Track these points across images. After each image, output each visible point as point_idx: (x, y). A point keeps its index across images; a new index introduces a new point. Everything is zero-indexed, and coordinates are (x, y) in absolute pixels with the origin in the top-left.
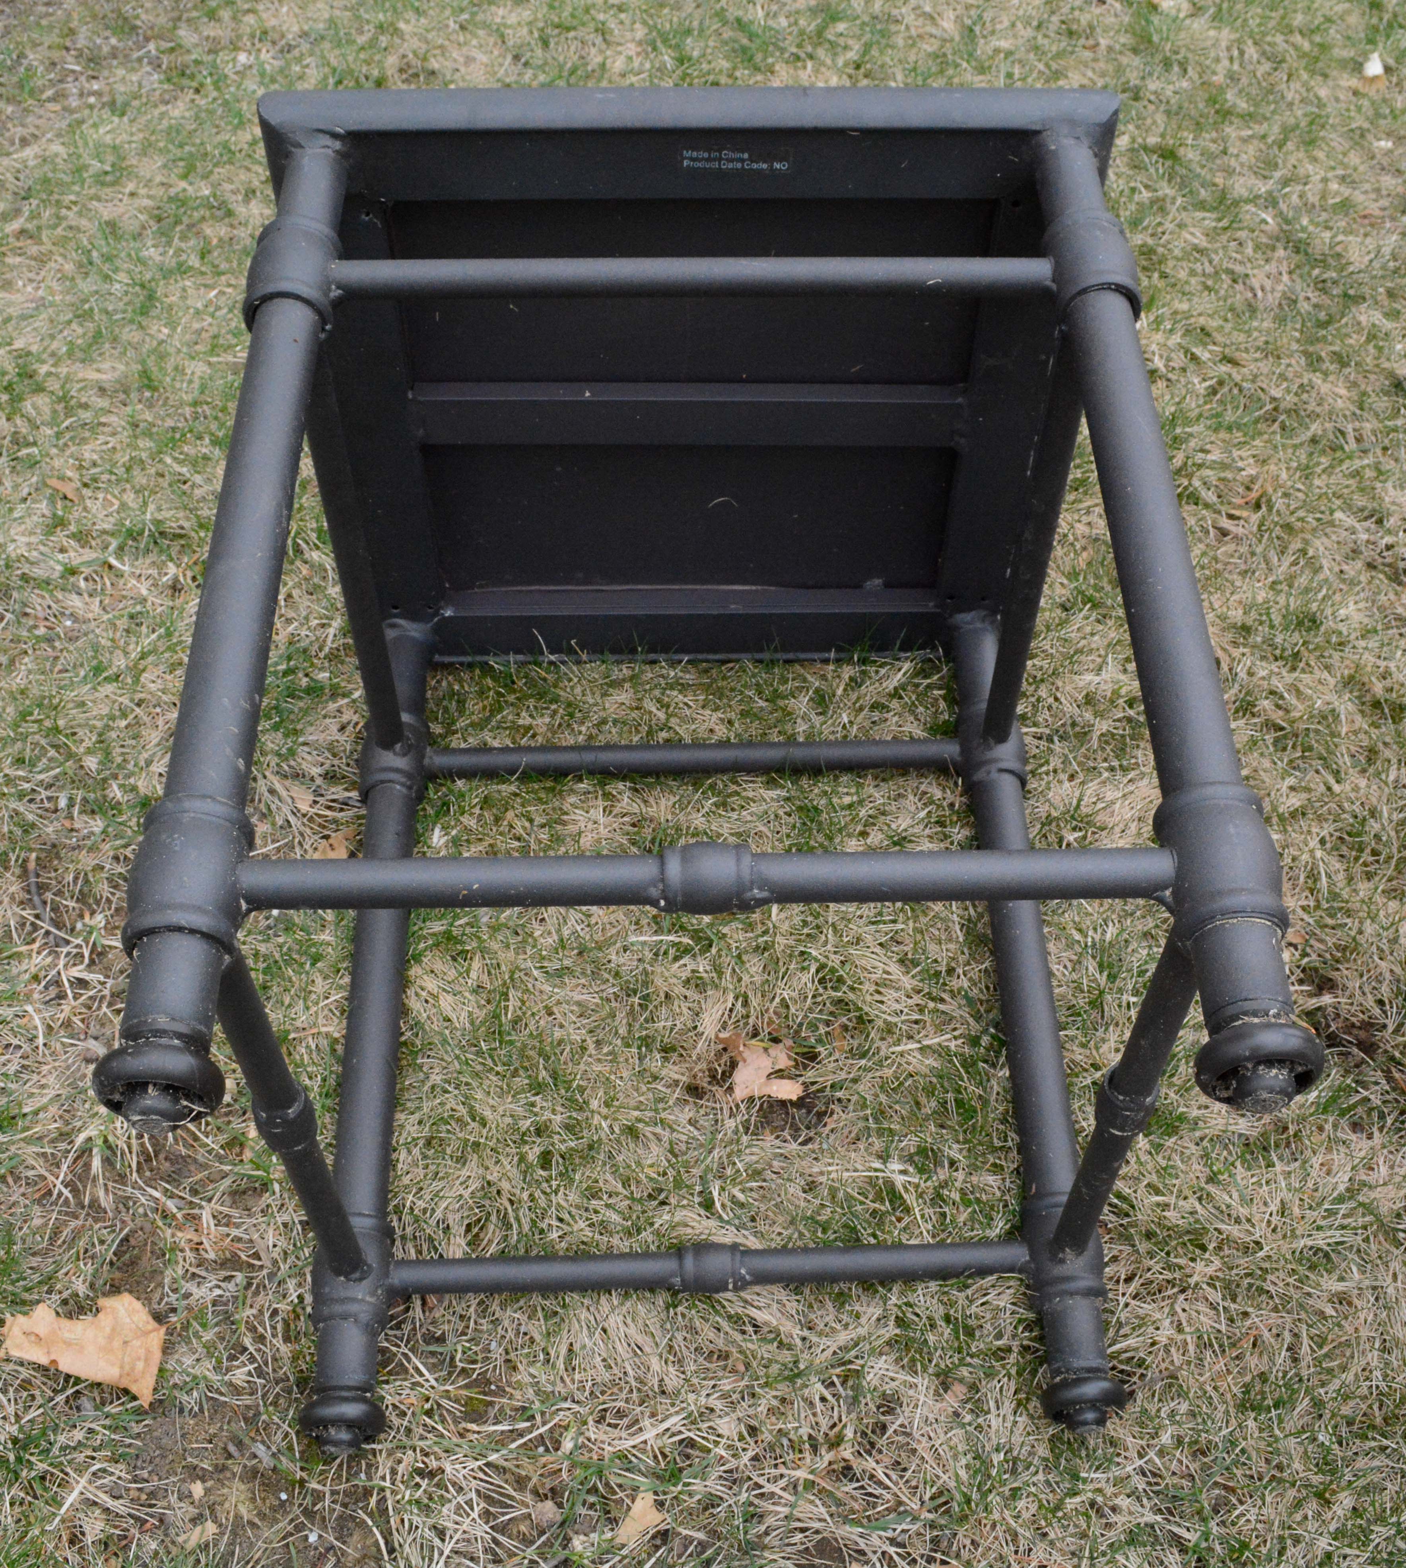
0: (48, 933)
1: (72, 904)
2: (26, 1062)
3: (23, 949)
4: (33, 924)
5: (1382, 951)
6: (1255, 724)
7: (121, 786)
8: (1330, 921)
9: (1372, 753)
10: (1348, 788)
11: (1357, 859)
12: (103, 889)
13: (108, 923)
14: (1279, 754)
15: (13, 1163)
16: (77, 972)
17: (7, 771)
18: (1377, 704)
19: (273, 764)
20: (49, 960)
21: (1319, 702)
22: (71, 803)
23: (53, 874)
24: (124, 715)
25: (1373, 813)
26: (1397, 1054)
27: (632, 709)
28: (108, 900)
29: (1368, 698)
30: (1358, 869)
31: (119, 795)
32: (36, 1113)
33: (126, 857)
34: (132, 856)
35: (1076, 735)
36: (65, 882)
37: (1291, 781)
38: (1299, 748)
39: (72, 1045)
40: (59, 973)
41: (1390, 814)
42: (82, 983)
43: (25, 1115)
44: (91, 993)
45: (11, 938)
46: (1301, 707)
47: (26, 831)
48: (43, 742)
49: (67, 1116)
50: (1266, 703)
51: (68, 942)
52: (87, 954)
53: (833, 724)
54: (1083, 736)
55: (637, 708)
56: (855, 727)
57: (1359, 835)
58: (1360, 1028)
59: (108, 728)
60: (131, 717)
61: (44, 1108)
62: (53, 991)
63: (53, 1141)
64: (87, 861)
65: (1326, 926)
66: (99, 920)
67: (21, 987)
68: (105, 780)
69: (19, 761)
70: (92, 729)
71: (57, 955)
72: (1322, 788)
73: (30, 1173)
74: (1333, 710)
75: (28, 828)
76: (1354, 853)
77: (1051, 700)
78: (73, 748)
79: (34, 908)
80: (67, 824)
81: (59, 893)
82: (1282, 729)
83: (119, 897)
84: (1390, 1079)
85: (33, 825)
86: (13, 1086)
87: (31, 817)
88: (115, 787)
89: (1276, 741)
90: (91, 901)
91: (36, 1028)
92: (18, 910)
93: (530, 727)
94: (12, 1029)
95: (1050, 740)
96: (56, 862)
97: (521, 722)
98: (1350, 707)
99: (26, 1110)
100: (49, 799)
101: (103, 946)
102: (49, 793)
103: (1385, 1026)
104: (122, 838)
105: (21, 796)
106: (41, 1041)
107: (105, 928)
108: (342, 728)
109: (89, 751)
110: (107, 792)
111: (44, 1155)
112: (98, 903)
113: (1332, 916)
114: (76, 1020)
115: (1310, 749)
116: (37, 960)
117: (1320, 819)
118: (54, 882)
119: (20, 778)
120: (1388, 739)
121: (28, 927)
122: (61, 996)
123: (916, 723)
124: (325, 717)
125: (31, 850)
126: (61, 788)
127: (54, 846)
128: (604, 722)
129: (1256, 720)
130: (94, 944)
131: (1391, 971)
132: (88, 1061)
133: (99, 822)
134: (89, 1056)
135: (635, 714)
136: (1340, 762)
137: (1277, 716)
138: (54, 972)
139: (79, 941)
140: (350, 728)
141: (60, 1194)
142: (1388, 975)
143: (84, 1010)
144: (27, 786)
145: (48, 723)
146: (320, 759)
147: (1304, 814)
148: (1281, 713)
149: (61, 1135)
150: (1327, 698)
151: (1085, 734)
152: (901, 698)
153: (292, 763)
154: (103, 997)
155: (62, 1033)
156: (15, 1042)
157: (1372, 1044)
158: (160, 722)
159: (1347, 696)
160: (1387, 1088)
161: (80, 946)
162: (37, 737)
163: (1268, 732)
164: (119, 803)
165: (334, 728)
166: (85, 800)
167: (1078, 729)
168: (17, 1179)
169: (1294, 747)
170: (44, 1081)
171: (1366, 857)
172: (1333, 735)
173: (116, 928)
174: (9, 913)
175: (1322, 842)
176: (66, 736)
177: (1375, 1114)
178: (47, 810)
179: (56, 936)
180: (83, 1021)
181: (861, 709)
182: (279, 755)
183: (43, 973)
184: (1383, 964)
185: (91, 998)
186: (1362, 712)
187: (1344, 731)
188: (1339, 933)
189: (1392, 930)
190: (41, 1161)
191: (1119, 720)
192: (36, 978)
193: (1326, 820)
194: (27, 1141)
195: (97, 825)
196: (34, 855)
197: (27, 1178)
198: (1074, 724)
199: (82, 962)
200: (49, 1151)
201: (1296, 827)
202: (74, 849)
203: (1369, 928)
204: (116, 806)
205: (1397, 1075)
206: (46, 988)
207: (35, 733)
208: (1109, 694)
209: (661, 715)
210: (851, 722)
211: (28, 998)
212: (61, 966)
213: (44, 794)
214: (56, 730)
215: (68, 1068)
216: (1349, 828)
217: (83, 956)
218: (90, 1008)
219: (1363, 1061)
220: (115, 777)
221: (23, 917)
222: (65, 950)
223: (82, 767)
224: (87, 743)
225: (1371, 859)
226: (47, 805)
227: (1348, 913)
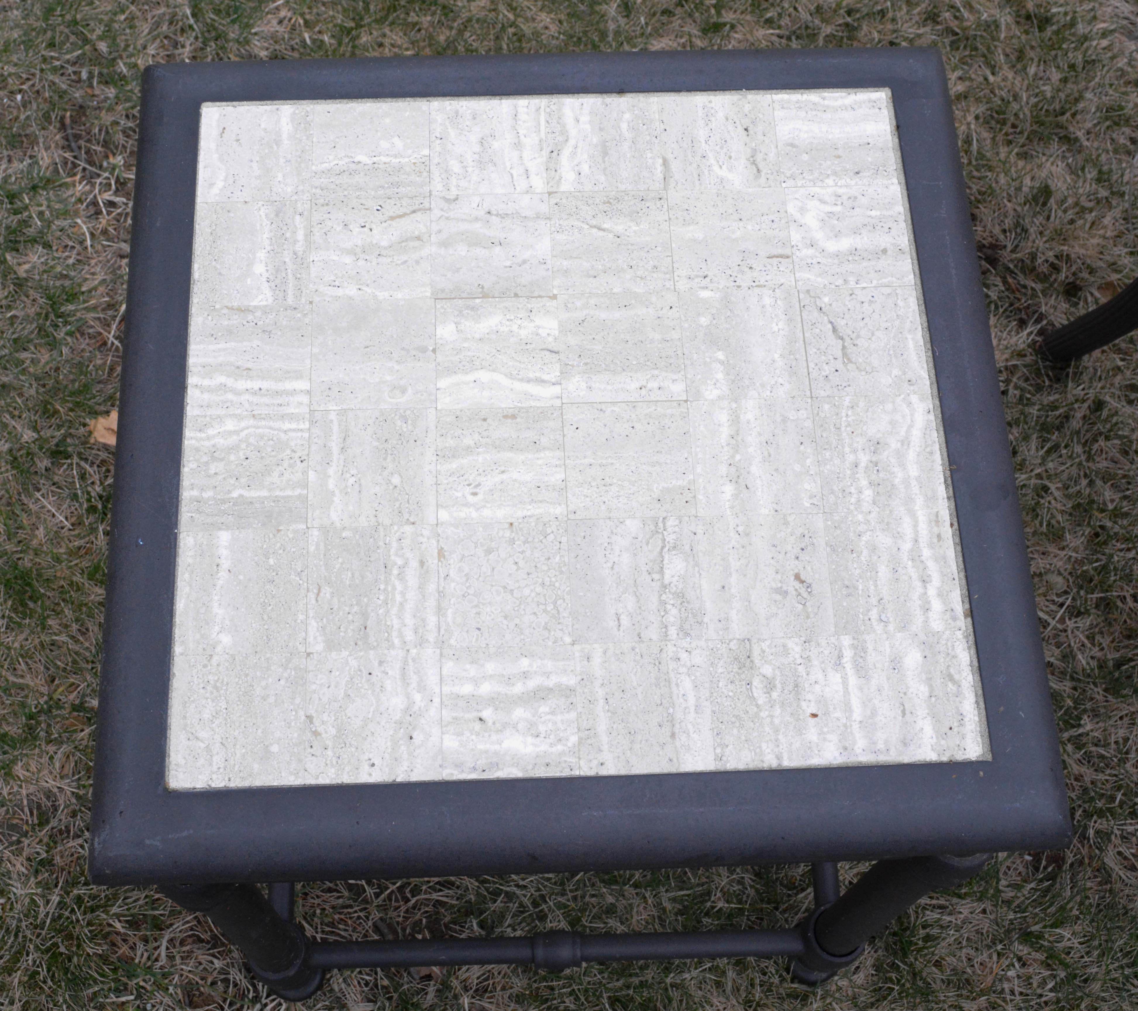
0: (84, 169)
1: (99, 149)
2: (79, 258)
3: (69, 180)
4: (73, 163)
5: (1011, 196)
6: (938, 30)
7: (125, 64)
8: (976, 174)
9: (1021, 54)
10: (999, 79)
11: (1001, 130)
12: (120, 138)
13: (125, 162)
14: (953, 53)
15: (80, 324)
16: (108, 196)
17: (43, 53)
18: (1028, 17)
19: (234, 49)
20: (88, 188)
21: (985, 15)
22: (91, 76)
23: (83, 128)
24: (123, 12)
25: (1016, 97)
26: (1011, 266)
27: (490, 11)
28: (123, 146)
29: (1023, 12)
30: (1000, 137)
31: (125, 70)
32: (90, 291)
33: (134, 116)
34: (138, 115)
35: (808, 36)
36: (92, 133)
37: (958, 73)
38: (968, 49)
39: (109, 246)
40: (95, 196)
41: (1028, 98)
42: (111, 204)
43: (83, 293)
44: (119, 211)
45: (58, 172)
46: (972, 18)
47: (60, 97)
48: (67, 30)
49: (111, 293)
50: (947, 15)
51: (99, 176)
52: (113, 183)
53: (634, 25)
54: (813, 36)
55: (494, 10)
56: (650, 28)
57: (1004, 113)
58: (989, 248)
59: (112, 21)
60: (128, 12)
61: (95, 289)
62: (92, 210)
63: (103, 310)
64: (107, 118)
65: (974, 177)
66: (119, 160)
67: (70, 207)
68: (114, 59)
69: (51, 45)
70: (101, 21)
71: (93, 185)
72: (981, 79)
73: (91, 331)
74: (995, 21)
75: (62, 94)
76: (999, 126)
77: (791, 10)
78: (89, 36)
79: (72, 151)
80: (89, 91)
81: (89, 141)
82: (957, 34)
83: (131, 144)
84: (1005, 282)
85: (65, 92)
86: (73, 274)
87: (64, 87)
88: (122, 65)
89: (952, 43)
90: (112, 146)
91: (84, 234)
92: (61, 152)
93: (416, 24)
94: (68, 235)
95: (789, 39)
96: (84, 119)
97: (410, 20)
98: (1009, 19)
99: (84, 289)
100: (75, 73)
101: (124, 179)
102: (74, 69)
103: (1005, 247)
104: (129, 101)
105: (55, 70)
106: (89, 242)
107: (124, 165)
108: (280, 22)
109: (100, 38)
110: (116, 68)
111: (99, 319)
112: (117, 148)
113: (978, 170)
114: (111, 229)
115: (976, 49)
116: (79, 188)
117: (978, 100)
118: (84, 133)
119: (52, 58)
120: (1034, 43)
121: (70, 165)
122: (99, 213)
123: (693, 24)
124: (267, 13)
125: (65, 110)
126: (82, 65)
127: (81, 107)
128: (469, 20)
129: (939, 27)
130: (118, 177)
131: (1015, 210)
132: (122, 257)
133: (113, 90)
134: (122, 253)
135: (492, 15)
136: (997, 59)
137: (954, 24)
138: (91, 196)
139: (106, 174)
140: (286, 21)
141: (113, 343)
142: (1012, 213)
143: (115, 222)
144: (57, 63)
145: (68, 17)
146: (266, 45)
147: (966, 97)
148: (956, 22)
149: (109, 306)
150: (992, 12)
151: (815, 35)
152: (683, 6)
153: (247, 48)
154: (127, 214)
155: (102, 238)
156: (71, 243)
157: (995, 259)
158: (149, 17)
159: (1008, 10)
160: (1003, 288)
161: (108, 178)
162: (62, 27)
163: (947, 37)
164: (125, 76)
165: (275, 22)
166: (101, 74)
167: (810, 31)
168: (82, 334)
169: (965, 47)
170: (93, 270)
171: (1007, 129)
172: (993, 39)
173: (131, 165)
174: (56, 155)
175: (977, 118)
176: (82, 26)
177: (993, 307)
178: (73, 81)
179: (91, 172)
180: (115, 229)
181: (654, 14)
182: (239, 43)
183: (84, 197)
184: (1009, 204)
185: (119, 214)
186: (1018, 23)
187: (1003, 36)
188: (982, 183)
189: (1018, 182)
190: (98, 322)
191: (840, 25)
192: (80, 201)
193: (981, 102)
194: (87, 309)
195: (111, 92)
196: (68, 114)
197: (89, 334)
198: (807, 27)
199: (110, 190)
200: (102, 316)
201: (959, 106)
202: (96, 109)
203: (1003, 180)
204: (123, 78)
205: (1010, 280)
206: (87, 206)
207: (59, 25)
208: (834, 6)
209: (511, 16)
210: (647, 24)
211: (76, 214)
212: (97, 191)
213: (71, 69)
214: (75, 22)
215: (108, 261)
216: (997, 108)
217: (110, 185)
218: (118, 221)
219: (988, 270)
220: (121, 57)
221: (65, 158)
222: (98, 181)
223: (96, 50)
224: (99, 32)
225: (1011, 130)
226: (73, 77)
227: (990, 169)
